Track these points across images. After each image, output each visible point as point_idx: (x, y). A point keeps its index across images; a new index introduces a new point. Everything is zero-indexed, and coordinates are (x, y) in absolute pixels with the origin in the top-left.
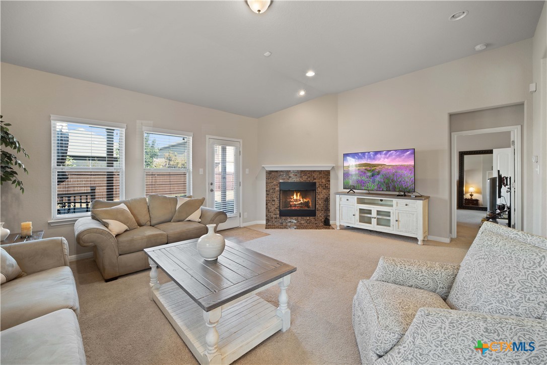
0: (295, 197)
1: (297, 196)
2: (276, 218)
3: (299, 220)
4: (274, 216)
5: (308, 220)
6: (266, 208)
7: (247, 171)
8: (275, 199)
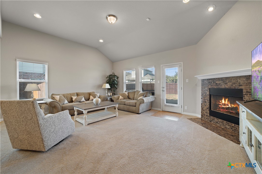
0: (223, 101)
1: (225, 101)
2: (207, 116)
3: (225, 124)
4: (206, 114)
5: (233, 126)
6: (202, 107)
7: (187, 81)
8: (206, 101)
